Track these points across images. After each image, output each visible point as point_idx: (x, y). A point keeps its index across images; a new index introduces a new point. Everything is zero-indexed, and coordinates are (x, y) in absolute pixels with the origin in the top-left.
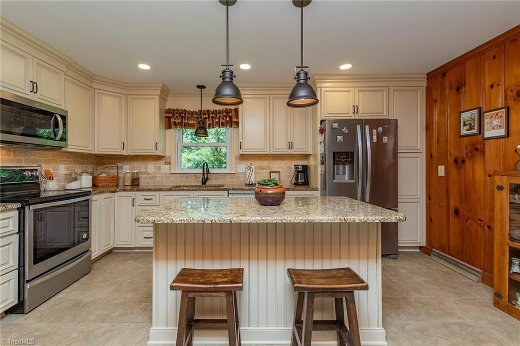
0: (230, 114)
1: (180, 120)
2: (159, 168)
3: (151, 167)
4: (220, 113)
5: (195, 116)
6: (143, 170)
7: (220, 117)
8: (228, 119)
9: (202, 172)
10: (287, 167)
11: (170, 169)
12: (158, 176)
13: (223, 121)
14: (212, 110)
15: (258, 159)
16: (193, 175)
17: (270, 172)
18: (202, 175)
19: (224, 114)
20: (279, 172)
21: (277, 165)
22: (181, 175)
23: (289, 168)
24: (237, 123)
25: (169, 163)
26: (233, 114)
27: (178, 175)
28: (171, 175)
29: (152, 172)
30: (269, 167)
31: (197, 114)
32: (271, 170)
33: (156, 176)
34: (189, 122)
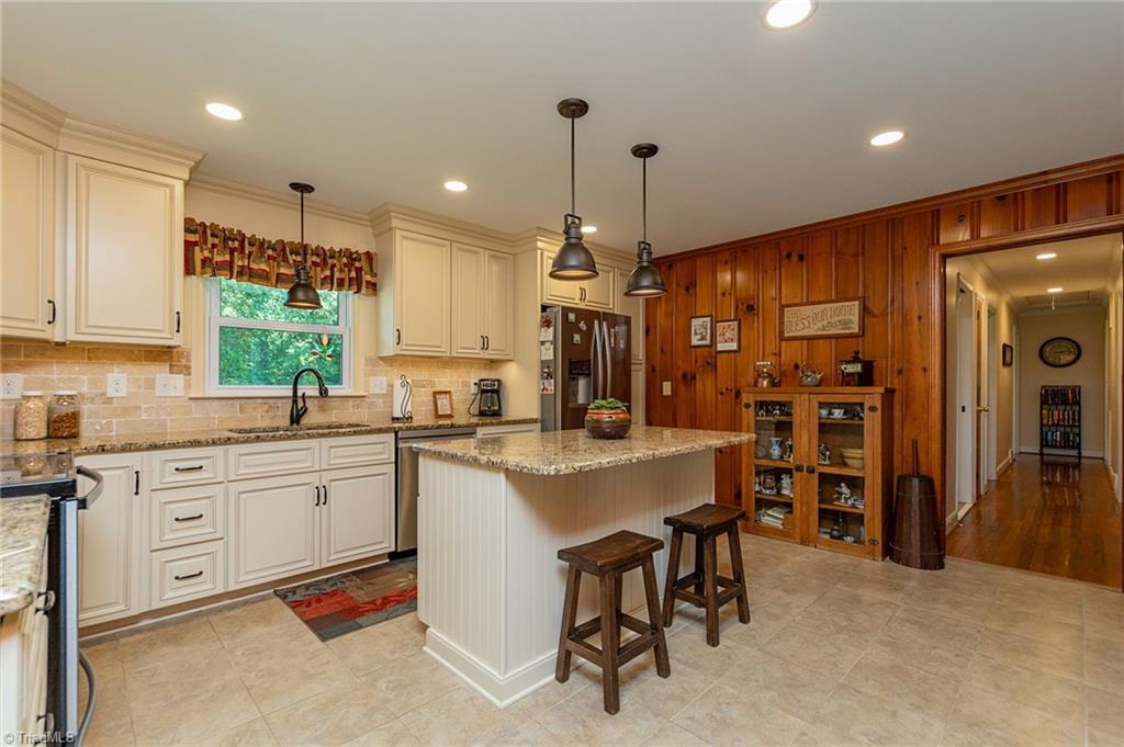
0: (357, 264)
1: (227, 257)
2: (151, 384)
3: (118, 380)
4: (332, 257)
5: (270, 252)
6: (85, 389)
7: (333, 266)
8: (353, 274)
9: (290, 393)
10: (463, 383)
11: (188, 386)
12: (143, 406)
13: (343, 276)
14: (314, 247)
15: (412, 366)
16: (260, 401)
17: (435, 393)
18: (291, 400)
19: (345, 260)
20: (449, 392)
21: (446, 379)
22: (224, 402)
23: (465, 384)
24: (373, 287)
25: (187, 370)
26: (363, 264)
27: (216, 403)
28: (193, 403)
29: (124, 392)
30: (432, 383)
31: (274, 249)
32: (437, 389)
33: (140, 407)
34: (253, 266)
